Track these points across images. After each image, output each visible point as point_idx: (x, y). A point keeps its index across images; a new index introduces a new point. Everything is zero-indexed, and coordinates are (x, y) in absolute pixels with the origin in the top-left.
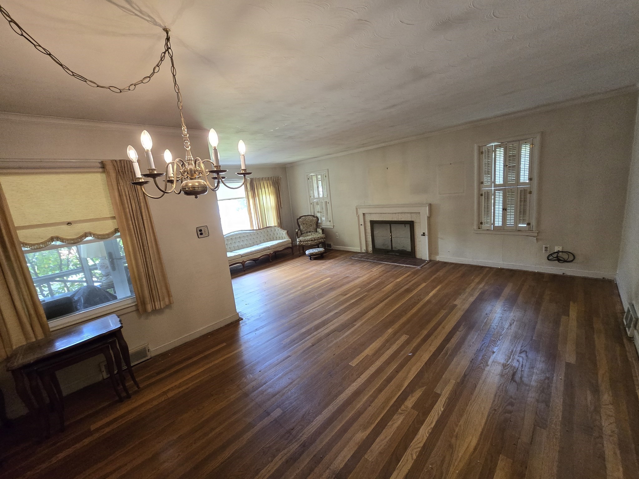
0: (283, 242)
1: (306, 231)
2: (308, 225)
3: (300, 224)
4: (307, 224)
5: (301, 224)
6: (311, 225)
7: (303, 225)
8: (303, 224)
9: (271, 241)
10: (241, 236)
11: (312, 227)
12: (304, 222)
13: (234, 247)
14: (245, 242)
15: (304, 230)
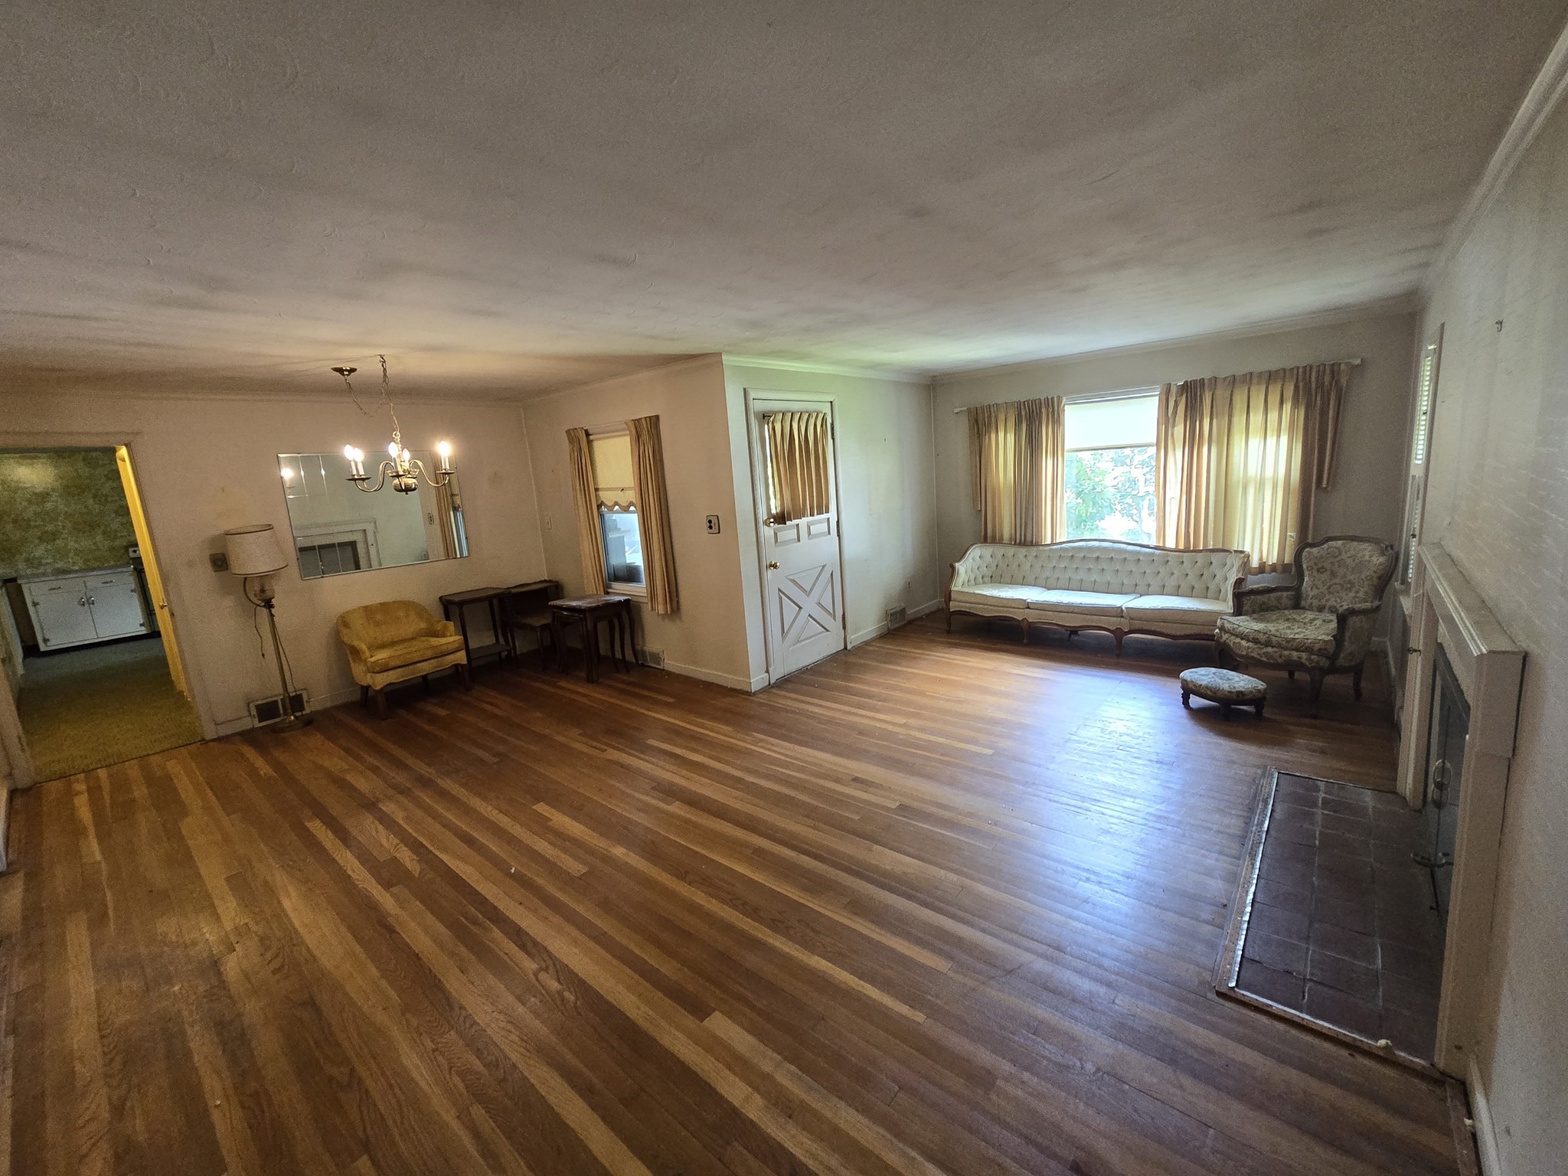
0: (1197, 611)
1: (1316, 603)
2: (1337, 581)
3: (1304, 566)
4: (1333, 574)
5: (1310, 568)
6: (1350, 582)
7: (1315, 574)
8: (1318, 571)
9: (1178, 596)
10: (1103, 557)
11: (1352, 594)
12: (1327, 565)
13: (1070, 579)
14: (1108, 577)
15: (1311, 594)
